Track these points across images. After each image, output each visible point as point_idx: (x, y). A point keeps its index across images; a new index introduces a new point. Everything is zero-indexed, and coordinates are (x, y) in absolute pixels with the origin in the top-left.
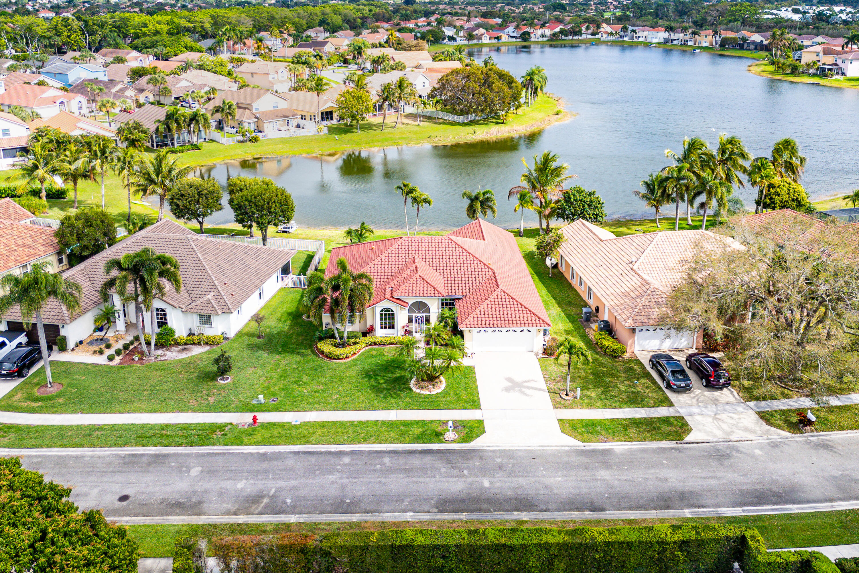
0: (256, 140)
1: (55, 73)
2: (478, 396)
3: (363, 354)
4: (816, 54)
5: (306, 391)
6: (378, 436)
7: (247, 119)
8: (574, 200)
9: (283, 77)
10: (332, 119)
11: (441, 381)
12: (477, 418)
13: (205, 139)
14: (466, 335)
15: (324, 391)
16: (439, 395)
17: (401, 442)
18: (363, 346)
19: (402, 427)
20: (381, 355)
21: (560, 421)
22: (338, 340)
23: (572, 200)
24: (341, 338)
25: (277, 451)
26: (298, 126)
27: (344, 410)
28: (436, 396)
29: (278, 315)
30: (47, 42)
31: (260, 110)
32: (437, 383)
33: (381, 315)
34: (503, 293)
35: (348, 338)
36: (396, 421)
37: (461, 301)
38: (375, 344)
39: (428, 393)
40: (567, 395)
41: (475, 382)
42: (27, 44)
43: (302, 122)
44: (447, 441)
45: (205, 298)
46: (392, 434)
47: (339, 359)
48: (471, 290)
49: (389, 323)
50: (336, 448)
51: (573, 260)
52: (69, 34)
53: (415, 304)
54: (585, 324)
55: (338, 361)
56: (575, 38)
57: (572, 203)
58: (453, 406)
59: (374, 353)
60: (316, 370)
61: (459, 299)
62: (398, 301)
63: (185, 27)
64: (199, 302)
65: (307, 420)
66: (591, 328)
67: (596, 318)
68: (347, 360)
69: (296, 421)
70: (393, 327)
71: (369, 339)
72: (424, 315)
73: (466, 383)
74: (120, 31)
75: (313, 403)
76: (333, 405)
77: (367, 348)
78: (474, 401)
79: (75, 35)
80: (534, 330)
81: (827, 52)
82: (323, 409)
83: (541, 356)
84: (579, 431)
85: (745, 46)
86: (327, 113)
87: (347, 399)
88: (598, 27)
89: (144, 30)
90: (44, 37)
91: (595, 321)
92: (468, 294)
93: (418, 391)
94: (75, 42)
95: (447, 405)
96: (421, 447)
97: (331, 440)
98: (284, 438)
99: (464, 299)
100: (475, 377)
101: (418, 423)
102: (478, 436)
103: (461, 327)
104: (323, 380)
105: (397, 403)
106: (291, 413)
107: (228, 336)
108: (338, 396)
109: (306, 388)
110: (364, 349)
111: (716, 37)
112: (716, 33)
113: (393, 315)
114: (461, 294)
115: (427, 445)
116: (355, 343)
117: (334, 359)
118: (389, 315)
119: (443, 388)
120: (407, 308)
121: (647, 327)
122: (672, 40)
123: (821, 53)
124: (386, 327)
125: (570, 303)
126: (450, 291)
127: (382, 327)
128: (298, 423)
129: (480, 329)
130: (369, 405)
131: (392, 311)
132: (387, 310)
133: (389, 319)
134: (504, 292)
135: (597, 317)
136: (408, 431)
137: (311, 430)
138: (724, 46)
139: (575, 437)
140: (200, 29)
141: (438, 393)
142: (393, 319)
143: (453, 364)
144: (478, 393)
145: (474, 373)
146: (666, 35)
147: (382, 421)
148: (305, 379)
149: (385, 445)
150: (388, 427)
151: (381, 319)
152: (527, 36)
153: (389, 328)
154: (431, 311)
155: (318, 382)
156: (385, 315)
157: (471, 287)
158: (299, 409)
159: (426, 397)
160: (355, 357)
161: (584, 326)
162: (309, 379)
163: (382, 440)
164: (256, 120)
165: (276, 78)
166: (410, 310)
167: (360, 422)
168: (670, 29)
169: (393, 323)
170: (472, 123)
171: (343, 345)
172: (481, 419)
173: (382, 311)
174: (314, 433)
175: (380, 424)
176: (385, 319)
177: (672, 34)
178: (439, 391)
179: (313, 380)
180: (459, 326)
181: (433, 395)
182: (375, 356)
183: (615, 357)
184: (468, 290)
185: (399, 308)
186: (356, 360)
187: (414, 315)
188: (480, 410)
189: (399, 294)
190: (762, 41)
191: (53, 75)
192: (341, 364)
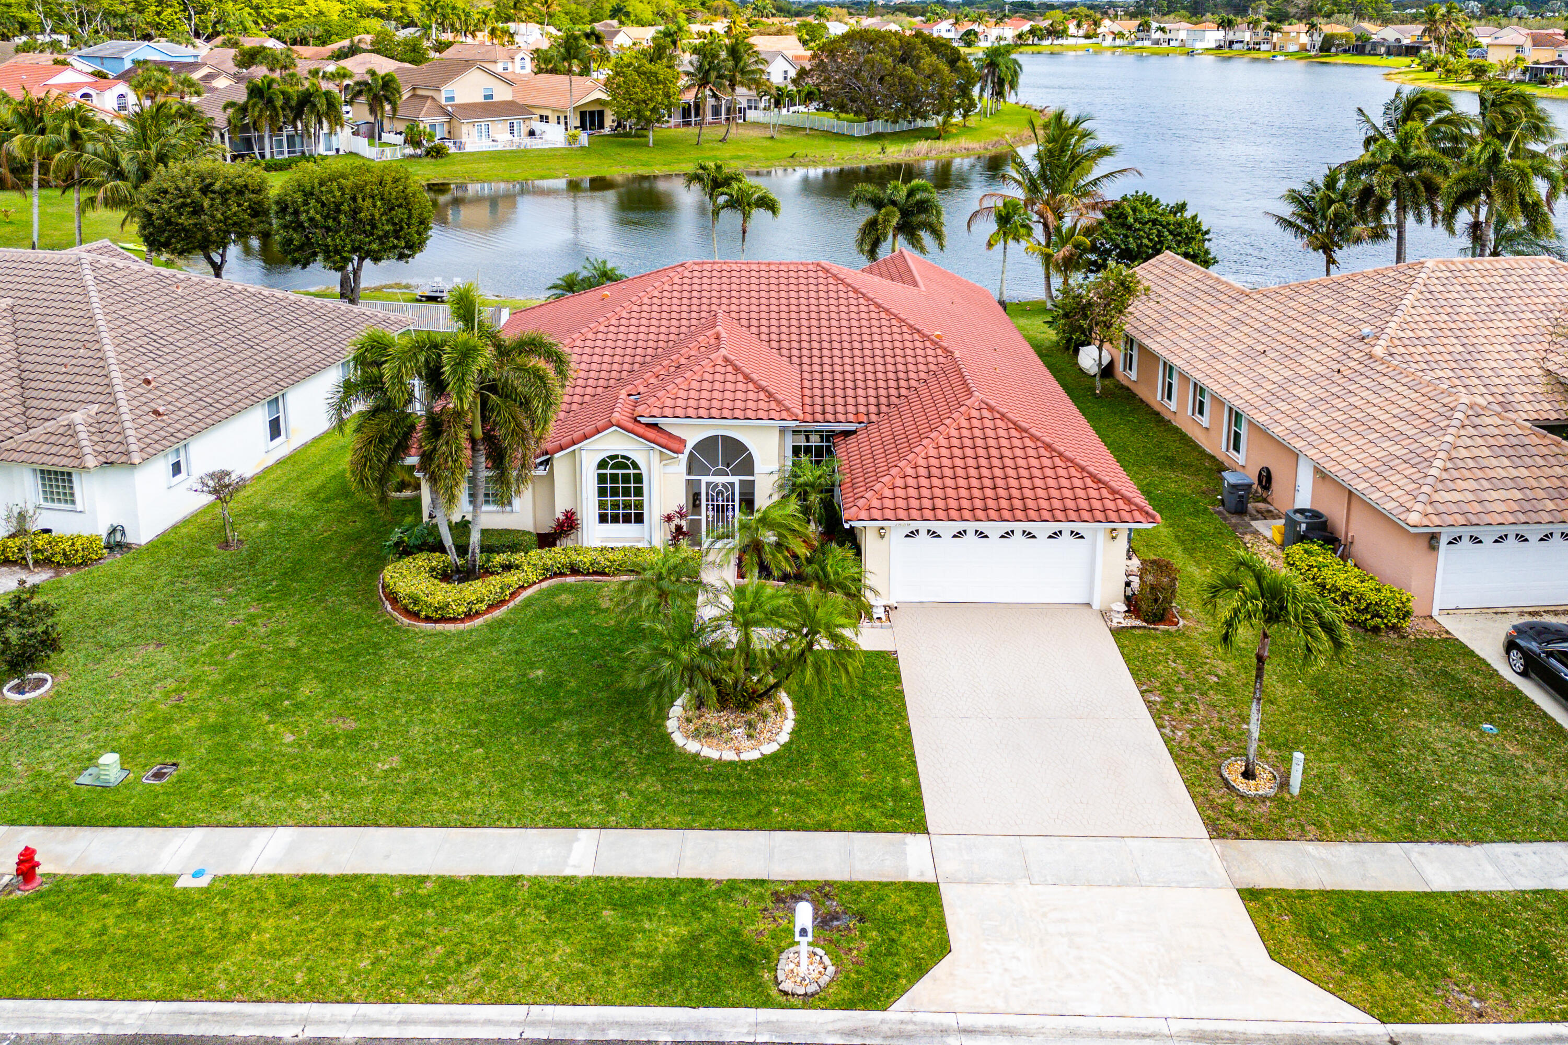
0: (438, 152)
1: (102, 58)
2: (914, 774)
3: (528, 603)
4: (1514, 49)
5: (289, 738)
6: (500, 958)
7: (426, 115)
8: (1136, 220)
9: (523, 68)
10: (601, 126)
11: (779, 709)
12: (913, 876)
13: (338, 150)
14: (870, 544)
15: (353, 739)
16: (768, 767)
17: (592, 997)
18: (533, 577)
19: (608, 914)
20: (589, 606)
21: (1250, 895)
22: (452, 557)
23: (1131, 220)
24: (462, 550)
25: (44, 1031)
26: (532, 133)
27: (399, 824)
28: (758, 768)
29: (315, 482)
30: (117, 23)
31: (457, 101)
32: (764, 717)
33: (602, 479)
34: (985, 413)
35: (487, 549)
36: (588, 881)
37: (852, 440)
38: (575, 571)
39: (729, 755)
40: (1248, 774)
41: (899, 713)
42: (81, 23)
43: (538, 126)
44: (788, 1000)
45: (64, 419)
46: (562, 950)
47: (443, 620)
48: (884, 408)
49: (627, 506)
50: (305, 1022)
51: (1167, 343)
52: (159, 9)
53: (707, 446)
54: (1234, 520)
55: (439, 627)
56: (1056, 42)
57: (1130, 227)
58: (820, 816)
59: (566, 599)
60: (357, 655)
61: (847, 434)
62: (651, 434)
63: (373, 9)
64: (40, 430)
65: (243, 868)
66: (1256, 533)
67: (1261, 506)
68: (468, 625)
69: (197, 874)
70: (639, 519)
71: (556, 555)
72: (736, 480)
73: (869, 720)
74: (259, 14)
75: (297, 789)
76: (367, 801)
77: (545, 584)
78: (897, 794)
79: (169, 10)
80: (1095, 532)
81: (1538, 42)
82: (325, 818)
83: (1120, 619)
84: (1346, 952)
85: (1368, 48)
86: (592, 113)
87: (424, 776)
88: (1096, 23)
89: (299, 9)
90: (115, 16)
91: (1267, 515)
92: (873, 418)
93: (693, 746)
94: (169, 23)
95: (795, 809)
96: (674, 1026)
97: (300, 978)
98: (105, 963)
99: (862, 435)
100: (900, 695)
101: (674, 894)
102: (920, 970)
103: (851, 518)
104: (365, 695)
105: (608, 799)
106: (197, 835)
107: (130, 539)
108: (396, 761)
109: (294, 728)
110: (536, 588)
111: (1311, 36)
112: (1313, 26)
113: (639, 478)
114: (851, 417)
115: (702, 1013)
116: (507, 567)
117: (428, 619)
118: (626, 479)
119: (784, 738)
120: (683, 458)
121: (1474, 531)
122: (1231, 43)
123: (1528, 44)
124: (615, 519)
125: (1171, 462)
126: (818, 409)
127: (603, 519)
128: (203, 882)
129: (914, 525)
130: (500, 804)
131: (636, 466)
132: (621, 462)
133: (626, 492)
134: (991, 409)
135: (1265, 500)
136: (628, 935)
137: (237, 922)
138: (1328, 50)
139: (1338, 989)
140: (400, 14)
141: (764, 759)
142: (639, 492)
143: (824, 643)
144: (912, 758)
145: (897, 679)
146: (1220, 34)
147: (536, 881)
148: (308, 689)
149: (517, 1012)
150: (550, 912)
151: (602, 492)
152: (972, 37)
153: (627, 519)
154: (758, 467)
155: (346, 702)
156: (614, 478)
157: (883, 400)
158: (231, 816)
159: (722, 770)
160: (497, 614)
161: (1235, 527)
162: (319, 689)
163: (513, 981)
164: (446, 119)
165: (510, 69)
166: (692, 466)
167: (448, 884)
168: (1226, 24)
169: (639, 505)
170: (877, 137)
171: (466, 574)
172: (929, 878)
173: (602, 464)
174: (242, 936)
175: (523, 894)
176: (614, 492)
177: (1231, 33)
178: (770, 749)
179: (331, 694)
180: (845, 515)
181: (745, 764)
182: (568, 612)
183: (1376, 630)
184: (873, 409)
185: (655, 457)
186: (501, 623)
187: (705, 479)
188: (921, 838)
189: (656, 412)
190: (1398, 40)
191: (99, 61)
192: (447, 637)
